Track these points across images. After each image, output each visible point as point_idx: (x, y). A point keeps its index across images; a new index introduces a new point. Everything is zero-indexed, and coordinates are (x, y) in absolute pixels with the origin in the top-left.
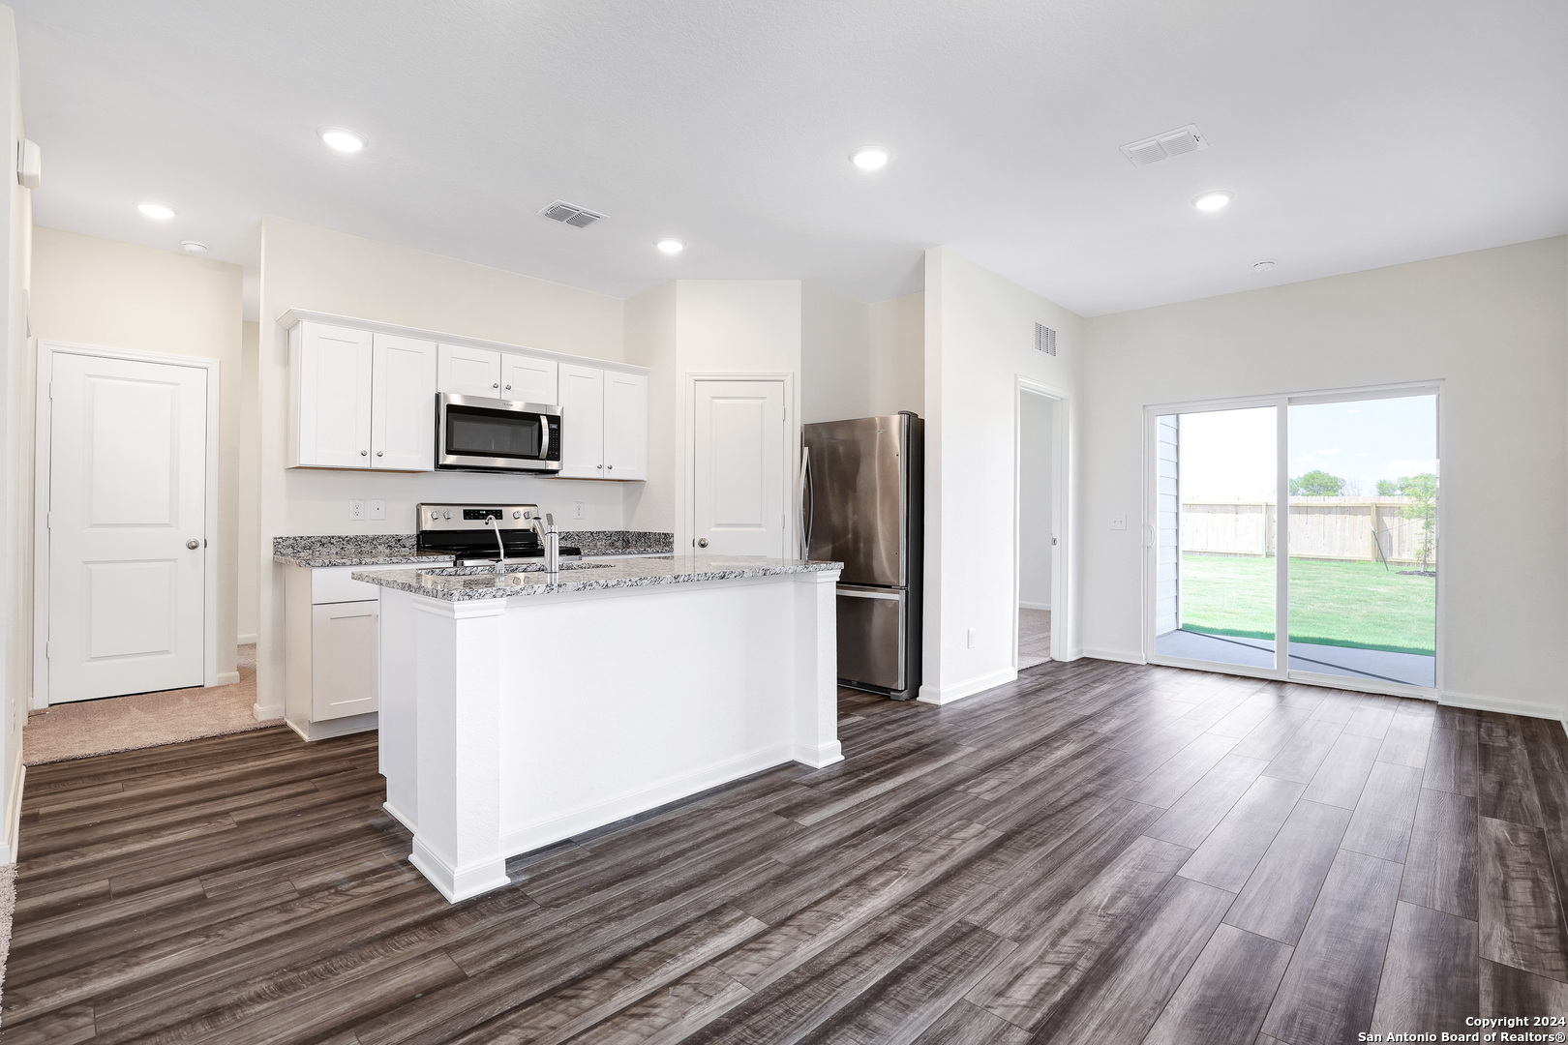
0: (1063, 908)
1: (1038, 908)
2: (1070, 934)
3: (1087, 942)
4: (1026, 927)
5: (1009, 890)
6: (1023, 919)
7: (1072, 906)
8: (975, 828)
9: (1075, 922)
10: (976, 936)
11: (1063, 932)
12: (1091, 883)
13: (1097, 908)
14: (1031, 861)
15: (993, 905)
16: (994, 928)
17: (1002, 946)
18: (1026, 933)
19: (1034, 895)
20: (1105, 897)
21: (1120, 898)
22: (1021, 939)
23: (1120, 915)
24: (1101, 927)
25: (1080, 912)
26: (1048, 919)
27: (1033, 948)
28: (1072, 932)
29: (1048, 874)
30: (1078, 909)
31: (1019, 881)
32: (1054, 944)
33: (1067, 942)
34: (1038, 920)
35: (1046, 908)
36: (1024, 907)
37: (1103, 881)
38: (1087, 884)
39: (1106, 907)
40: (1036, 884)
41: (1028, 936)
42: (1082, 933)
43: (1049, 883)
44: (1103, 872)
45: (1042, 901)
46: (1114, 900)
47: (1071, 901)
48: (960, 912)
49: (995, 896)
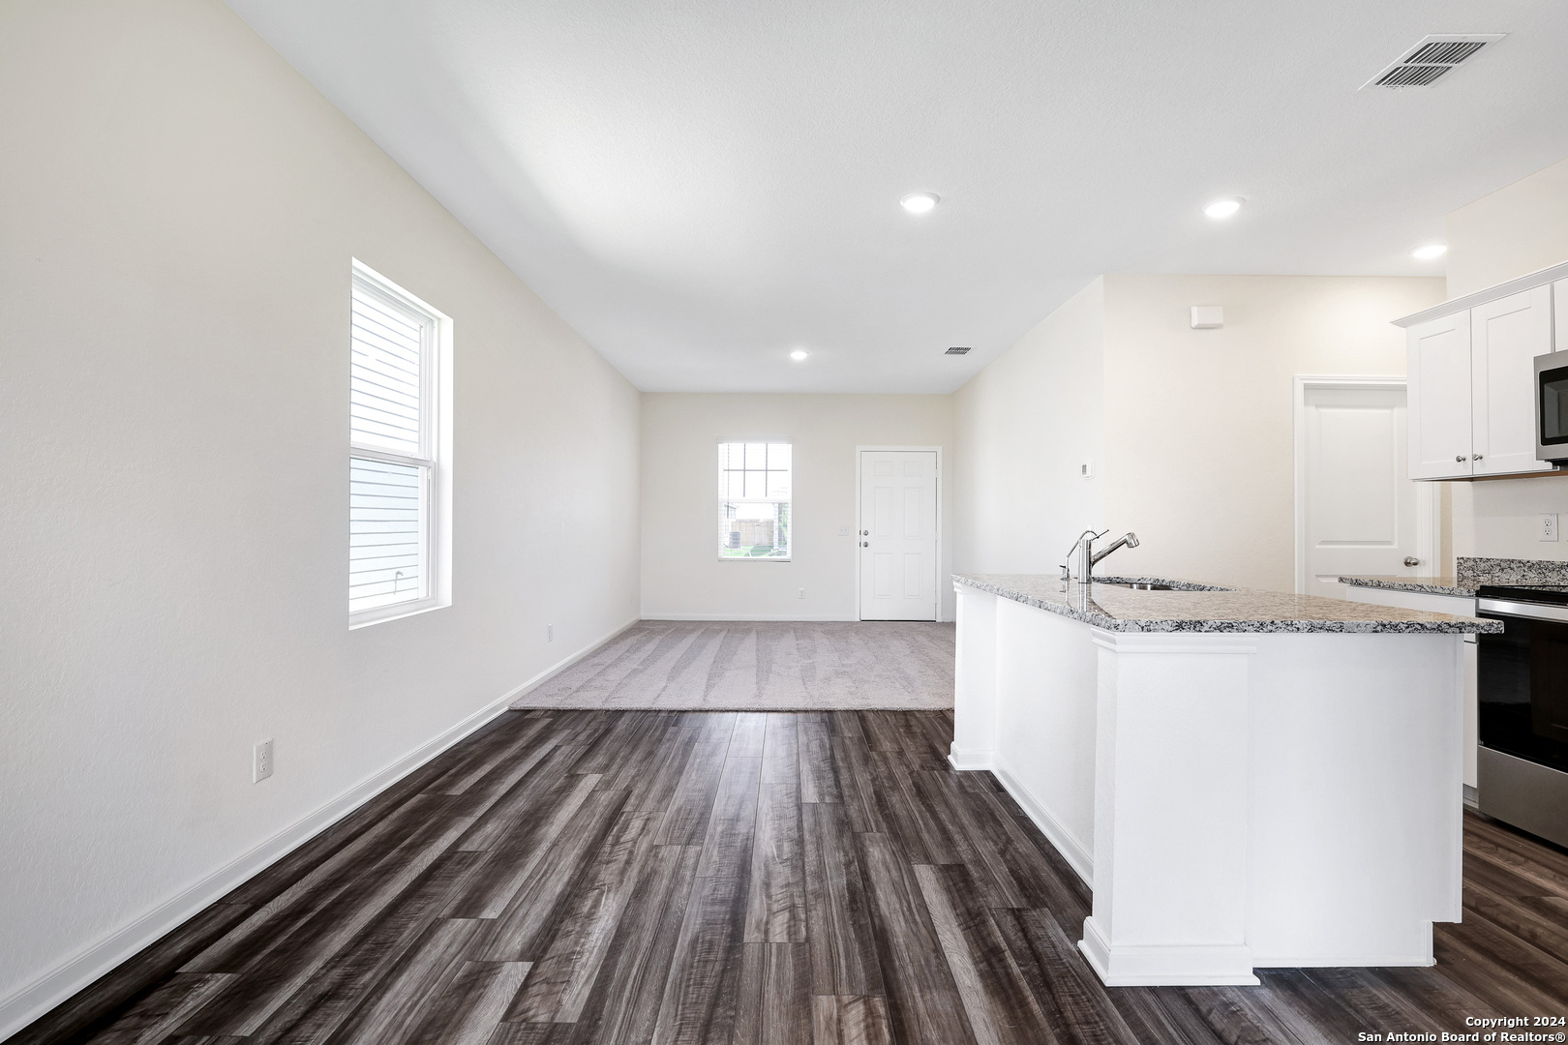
0: (636, 880)
1: (656, 873)
2: (623, 863)
3: (608, 862)
4: (656, 856)
5: (688, 878)
6: (661, 860)
7: (629, 886)
8: (779, 933)
9: (623, 872)
10: (684, 839)
11: (628, 862)
12: (622, 913)
13: (609, 891)
14: (690, 916)
15: (690, 862)
16: (677, 849)
17: (664, 840)
18: (654, 852)
19: (665, 882)
20: (605, 904)
21: (591, 908)
22: (654, 849)
23: (588, 892)
24: (602, 876)
25: (621, 882)
26: (643, 867)
27: (643, 846)
28: (622, 865)
29: (666, 907)
30: (624, 884)
31: (685, 890)
32: (631, 853)
33: (623, 857)
34: (651, 863)
35: (649, 875)
36: (667, 869)
37: (610, 921)
38: (625, 911)
39: (603, 892)
40: (670, 893)
41: (651, 851)
42: (614, 867)
43: (659, 898)
44: (614, 932)
45: (657, 879)
46: (596, 905)
47: (632, 889)
48: (707, 850)
49: (695, 869)
